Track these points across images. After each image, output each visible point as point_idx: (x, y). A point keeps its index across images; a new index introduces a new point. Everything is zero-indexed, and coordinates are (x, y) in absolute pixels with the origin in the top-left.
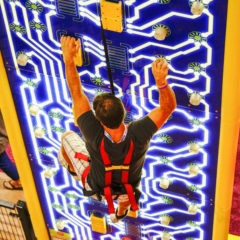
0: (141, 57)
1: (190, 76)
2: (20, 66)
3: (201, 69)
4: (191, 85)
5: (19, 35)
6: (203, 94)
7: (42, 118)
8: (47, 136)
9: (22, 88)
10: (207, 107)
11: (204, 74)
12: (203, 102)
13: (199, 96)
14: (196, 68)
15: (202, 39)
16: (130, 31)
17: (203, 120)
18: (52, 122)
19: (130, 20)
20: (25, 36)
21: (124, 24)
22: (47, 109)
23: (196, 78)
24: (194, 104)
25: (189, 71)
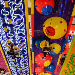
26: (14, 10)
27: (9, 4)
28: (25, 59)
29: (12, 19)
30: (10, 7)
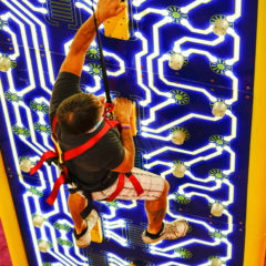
0: (157, 163)
1: (212, 184)
2: (23, 173)
3: (223, 176)
4: (212, 194)
5: (23, 138)
6: (226, 203)
7: (47, 230)
8: (53, 250)
9: (25, 196)
10: (230, 218)
11: (227, 182)
12: (226, 212)
13: (221, 207)
14: (219, 175)
15: (224, 143)
16: (144, 135)
17: (225, 233)
18: (58, 235)
19: (145, 122)
20: (29, 139)
21: (138, 126)
22: (53, 220)
23: (218, 186)
24: (216, 215)
25: (211, 178)
26: (166, 57)
27: (138, 17)
28: (201, 170)
29: (143, 103)
30: (138, 35)
